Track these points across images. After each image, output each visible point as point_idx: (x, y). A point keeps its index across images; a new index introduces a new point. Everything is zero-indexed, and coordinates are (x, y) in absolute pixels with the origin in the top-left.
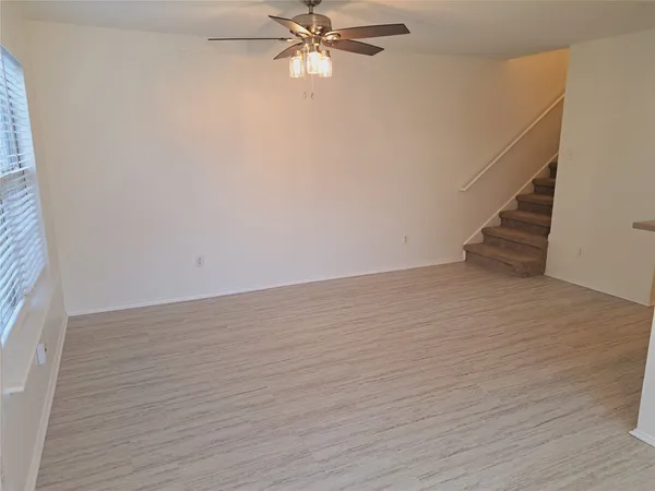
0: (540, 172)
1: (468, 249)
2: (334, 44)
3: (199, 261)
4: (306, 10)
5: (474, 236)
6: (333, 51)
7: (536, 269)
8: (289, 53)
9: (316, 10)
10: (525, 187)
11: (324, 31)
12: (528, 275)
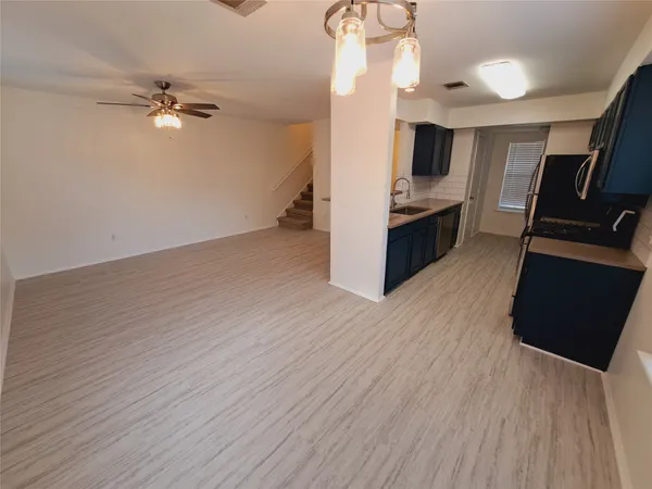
0: (304, 188)
1: (280, 220)
2: (182, 111)
3: (113, 237)
4: (161, 92)
5: (282, 213)
6: (180, 114)
7: (309, 226)
8: (154, 114)
9: (167, 92)
10: (297, 196)
11: (173, 103)
12: (305, 229)
